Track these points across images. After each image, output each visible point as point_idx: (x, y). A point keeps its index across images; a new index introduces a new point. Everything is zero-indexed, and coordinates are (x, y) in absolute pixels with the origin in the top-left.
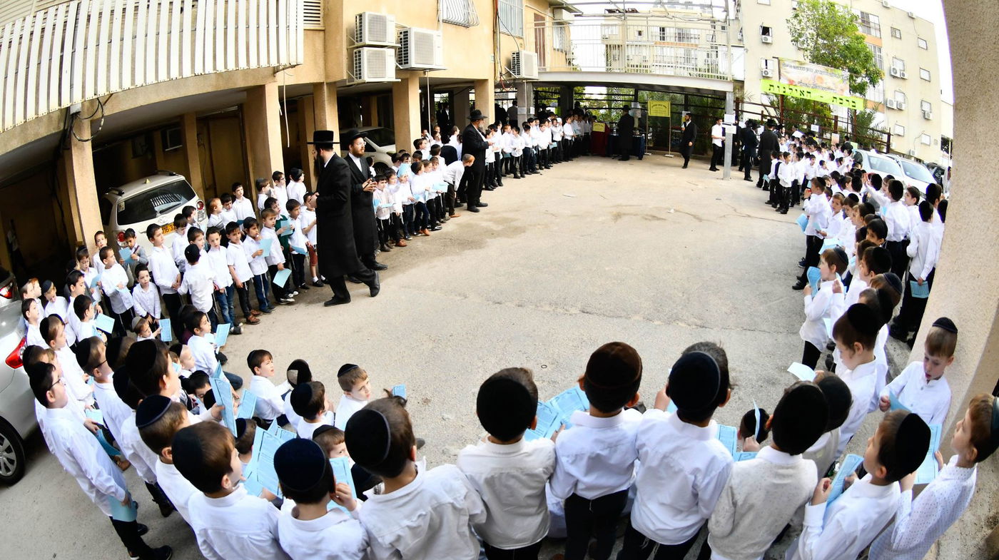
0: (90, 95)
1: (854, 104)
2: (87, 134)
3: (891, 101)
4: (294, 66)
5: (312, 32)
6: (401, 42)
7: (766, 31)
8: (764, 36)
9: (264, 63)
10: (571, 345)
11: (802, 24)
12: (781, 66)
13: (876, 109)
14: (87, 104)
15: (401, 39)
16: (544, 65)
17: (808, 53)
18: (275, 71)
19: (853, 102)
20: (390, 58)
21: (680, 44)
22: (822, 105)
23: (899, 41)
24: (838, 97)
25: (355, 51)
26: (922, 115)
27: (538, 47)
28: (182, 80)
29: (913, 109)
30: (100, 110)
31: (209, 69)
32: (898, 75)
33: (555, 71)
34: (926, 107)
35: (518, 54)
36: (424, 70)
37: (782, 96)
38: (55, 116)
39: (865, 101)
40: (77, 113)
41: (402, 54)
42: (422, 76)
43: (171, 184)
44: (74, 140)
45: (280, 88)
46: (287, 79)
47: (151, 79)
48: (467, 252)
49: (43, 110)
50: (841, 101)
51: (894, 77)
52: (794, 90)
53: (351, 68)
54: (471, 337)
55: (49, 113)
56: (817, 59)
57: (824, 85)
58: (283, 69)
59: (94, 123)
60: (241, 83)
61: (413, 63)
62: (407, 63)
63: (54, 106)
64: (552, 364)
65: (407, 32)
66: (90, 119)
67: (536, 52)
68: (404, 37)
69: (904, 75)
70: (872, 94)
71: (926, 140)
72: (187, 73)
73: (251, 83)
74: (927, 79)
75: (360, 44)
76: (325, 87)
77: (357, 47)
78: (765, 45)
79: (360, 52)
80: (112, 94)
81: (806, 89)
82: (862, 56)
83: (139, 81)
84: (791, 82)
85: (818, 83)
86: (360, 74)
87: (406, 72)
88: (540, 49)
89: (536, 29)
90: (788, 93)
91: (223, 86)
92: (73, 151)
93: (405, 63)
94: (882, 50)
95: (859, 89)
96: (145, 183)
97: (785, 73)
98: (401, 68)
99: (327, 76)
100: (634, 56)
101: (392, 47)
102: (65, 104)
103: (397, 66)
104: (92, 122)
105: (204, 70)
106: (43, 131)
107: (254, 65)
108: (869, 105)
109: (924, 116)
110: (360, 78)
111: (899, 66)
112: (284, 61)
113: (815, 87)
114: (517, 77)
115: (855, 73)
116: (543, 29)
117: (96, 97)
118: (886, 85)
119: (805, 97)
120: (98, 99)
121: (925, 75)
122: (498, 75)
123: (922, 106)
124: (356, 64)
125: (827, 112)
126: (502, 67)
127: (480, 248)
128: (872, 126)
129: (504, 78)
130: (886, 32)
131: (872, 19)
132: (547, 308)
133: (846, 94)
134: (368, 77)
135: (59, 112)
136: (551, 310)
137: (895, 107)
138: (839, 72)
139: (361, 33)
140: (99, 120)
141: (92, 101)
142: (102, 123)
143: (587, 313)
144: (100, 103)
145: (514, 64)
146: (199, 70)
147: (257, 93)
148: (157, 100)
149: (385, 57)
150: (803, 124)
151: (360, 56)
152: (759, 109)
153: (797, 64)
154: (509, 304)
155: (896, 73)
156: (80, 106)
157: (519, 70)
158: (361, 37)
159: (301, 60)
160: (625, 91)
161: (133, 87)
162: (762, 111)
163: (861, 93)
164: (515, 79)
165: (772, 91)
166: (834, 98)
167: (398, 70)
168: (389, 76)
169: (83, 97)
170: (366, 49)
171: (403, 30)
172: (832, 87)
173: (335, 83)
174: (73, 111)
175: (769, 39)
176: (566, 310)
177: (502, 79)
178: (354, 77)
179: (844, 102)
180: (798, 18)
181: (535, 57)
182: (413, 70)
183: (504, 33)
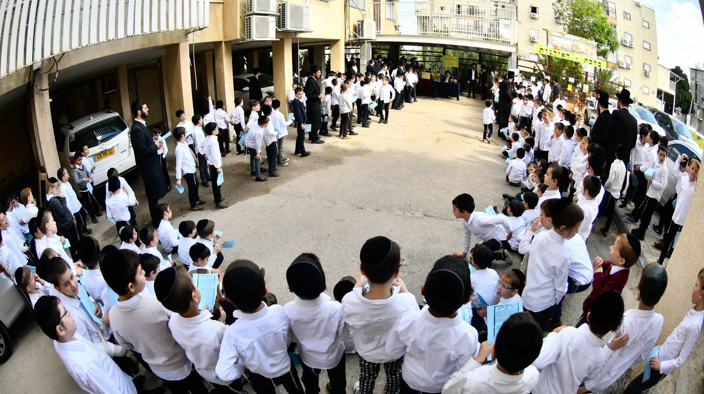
0: (47, 55)
1: (599, 65)
2: (45, 85)
3: (622, 62)
4: (202, 29)
5: (214, 4)
6: (280, 12)
7: (534, 10)
8: (532, 13)
9: (179, 27)
10: (420, 242)
11: (564, 7)
12: (548, 36)
13: (614, 68)
14: (45, 62)
15: (280, 10)
16: (380, 30)
17: (566, 27)
18: (187, 33)
19: (600, 63)
20: (272, 22)
21: (470, 17)
22: (576, 63)
23: (629, 21)
24: (589, 59)
25: (246, 18)
26: (644, 73)
27: (376, 17)
28: (117, 40)
29: (637, 69)
30: (55, 66)
31: (138, 32)
32: (628, 45)
33: (388, 34)
34: (647, 68)
35: (362, 22)
36: (296, 32)
37: (549, 56)
38: (22, 73)
39: (608, 62)
40: (39, 69)
41: (281, 21)
42: (294, 36)
43: (109, 119)
44: (36, 90)
45: (191, 46)
46: (196, 38)
47: (94, 41)
48: (332, 167)
49: (12, 69)
50: (591, 62)
51: (625, 46)
52: (557, 52)
53: (243, 30)
54: (344, 236)
55: (16, 71)
56: (573, 31)
57: (579, 50)
58: (193, 31)
59: (51, 77)
60: (161, 42)
61: (289, 26)
62: (284, 27)
63: (21, 65)
64: (409, 258)
65: (284, 4)
66: (48, 74)
67: (374, 20)
68: (282, 8)
69: (632, 45)
70: (611, 57)
71: (646, 90)
72: (121, 35)
73: (168, 42)
74: (649, 49)
75: (250, 13)
76: (223, 44)
77: (248, 15)
78: (533, 20)
79: (250, 18)
80: (64, 53)
81: (566, 53)
82: (605, 31)
83: (85, 43)
84: (556, 47)
85: (575, 49)
86: (250, 35)
87: (283, 34)
88: (377, 19)
89: (374, 4)
90: (553, 54)
91: (147, 45)
92: (35, 99)
93: (282, 27)
94: (617, 27)
95: (603, 54)
96: (90, 119)
97: (552, 41)
98: (280, 31)
99: (225, 37)
100: (439, 25)
101: (273, 15)
102: (29, 62)
103: (276, 29)
104: (50, 76)
105: (134, 33)
106: (13, 85)
107: (172, 28)
108: (610, 65)
109: (646, 74)
110: (250, 37)
111: (628, 39)
112: (194, 25)
113: (573, 51)
114: (361, 38)
115: (600, 42)
116: (380, 4)
117: (52, 56)
118: (621, 52)
119: (565, 58)
120: (53, 57)
121: (647, 46)
122: (347, 36)
123: (644, 66)
124: (247, 27)
125: (579, 69)
126: (351, 31)
127: (341, 164)
128: (611, 80)
129: (352, 39)
130: (620, 14)
131: (610, 5)
132: (398, 212)
133: (595, 57)
134: (256, 36)
135: (25, 70)
136: (401, 214)
137: (625, 67)
138: (589, 41)
139: (251, 5)
140: (55, 74)
141: (49, 59)
142: (57, 76)
143: (428, 216)
144: (54, 61)
145: (359, 29)
146: (130, 33)
147: (173, 49)
148: (99, 56)
149: (268, 23)
150: (563, 76)
151: (250, 21)
152: (532, 65)
153: (560, 35)
154: (369, 209)
155: (626, 43)
156: (40, 63)
157: (362, 33)
158: (251, 7)
159: (207, 24)
160: (435, 49)
161: (80, 47)
162: (535, 67)
163: (604, 57)
164: (359, 40)
165: (542, 53)
166: (586, 59)
167: (277, 32)
168: (272, 36)
169: (42, 56)
170: (254, 16)
171: (281, 3)
172: (585, 52)
173: (230, 41)
174: (35, 68)
175: (536, 15)
176: (413, 214)
177: (350, 39)
178: (246, 37)
179: (593, 62)
180: (561, 2)
181: (374, 24)
182: (288, 33)
183: (352, 7)
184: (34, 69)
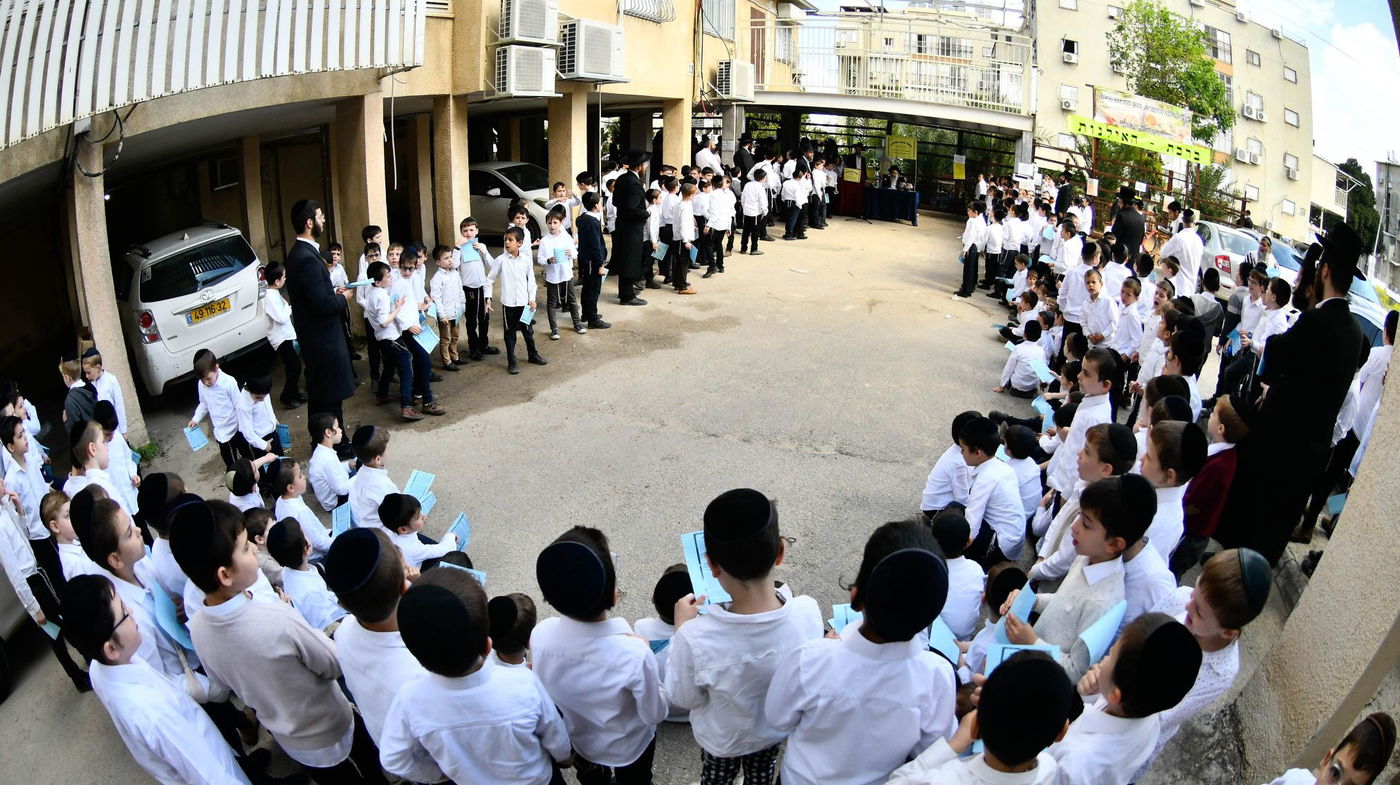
0: (103, 106)
1: (1197, 156)
2: (97, 166)
3: (1241, 151)
4: (409, 69)
5: (435, 20)
6: (565, 40)
7: (1069, 46)
8: (1066, 53)
9: (365, 63)
11: (1128, 40)
12: (1097, 97)
13: (1226, 165)
14: (99, 120)
15: (565, 35)
16: (763, 82)
17: (1133, 81)
18: (380, 75)
19: (1197, 153)
20: (549, 60)
21: (942, 59)
22: (1151, 154)
23: (1257, 69)
24: (1175, 145)
25: (498, 49)
26: (1285, 173)
27: (755, 55)
28: (241, 84)
29: (1271, 165)
30: (118, 128)
31: (283, 69)
32: (1254, 116)
33: (778, 90)
34: (1291, 163)
35: (728, 64)
36: (596, 82)
37: (1097, 139)
38: (53, 137)
39: (1213, 152)
40: (85, 134)
41: (566, 58)
42: (592, 90)
43: (221, 241)
44: (78, 174)
45: (387, 101)
46: (397, 87)
47: (195, 82)
48: (659, 353)
49: (33, 129)
50: (1179, 151)
51: (1248, 119)
52: (1114, 132)
53: (490, 74)
54: (677, 490)
55: (41, 133)
56: (1145, 90)
57: (1157, 128)
58: (393, 73)
59: (108, 149)
60: (329, 92)
61: (582, 70)
62: (573, 70)
63: (50, 122)
64: (805, 535)
65: (574, 25)
66: (102, 143)
67: (753, 62)
68: (570, 32)
69: (1262, 117)
70: (1221, 142)
71: (1288, 207)
72: (249, 74)
73: (343, 92)
74: (1295, 124)
75: (505, 40)
76: (451, 101)
77: (501, 45)
78: (1067, 68)
79: (505, 51)
80: (136, 105)
81: (1131, 132)
82: (1211, 89)
83: (177, 86)
84: (1110, 121)
85: (1148, 124)
86: (504, 84)
87: (571, 85)
88: (758, 59)
89: (753, 31)
90: (1105, 136)
91: (300, 95)
92: (76, 191)
93: (569, 71)
94: (1233, 80)
95: (1204, 134)
96: (183, 239)
97: (1102, 108)
98: (564, 77)
99: (454, 87)
100: (881, 73)
101: (552, 46)
102: (66, 118)
103: (557, 75)
104: (106, 148)
105: (275, 71)
106: (34, 161)
107: (349, 65)
108: (1218, 157)
109: (1288, 175)
110: (504, 89)
111: (1255, 104)
112: (394, 61)
113: (1144, 129)
114: (725, 97)
115: (1200, 112)
116: (763, 30)
117: (112, 108)
118: (1240, 130)
119: (1129, 143)
120: (115, 111)
121: (1292, 119)
122: (698, 93)
123: (1285, 159)
124: (499, 68)
125: (1156, 166)
126: (705, 83)
127: (677, 347)
128: (1219, 187)
129: (706, 98)
130: (1239, 56)
131: (1220, 36)
132: (787, 445)
133: (1188, 141)
134: (515, 88)
135: (57, 133)
136: (793, 448)
137: (1247, 160)
138: (1178, 110)
139: (508, 24)
140: (116, 144)
141: (107, 114)
142: (120, 148)
143: (847, 454)
144: (115, 118)
145: (721, 78)
146: (267, 70)
147: (350, 109)
148: (204, 115)
149: (542, 61)
151: (505, 57)
152: (1064, 157)
153: (1119, 96)
154: (730, 437)
155: (1251, 113)
156: (89, 122)
157: (728, 87)
158: (508, 29)
159: (419, 60)
160: (873, 122)
161: (169, 94)
162: (1068, 160)
163: (1207, 142)
164: (722, 100)
165: (1082, 132)
166: (1170, 146)
167: (558, 80)
168: (547, 88)
169: (93, 108)
170: (514, 48)
171: (568, 23)
172: (1168, 130)
173: (466, 96)
174: (78, 129)
175: (1074, 58)
176: (816, 449)
177: (704, 99)
178: (495, 89)
179: (1184, 152)
180: (1123, 32)
181: (751, 69)
182: (580, 83)
183: (709, 34)
184: (76, 132)
